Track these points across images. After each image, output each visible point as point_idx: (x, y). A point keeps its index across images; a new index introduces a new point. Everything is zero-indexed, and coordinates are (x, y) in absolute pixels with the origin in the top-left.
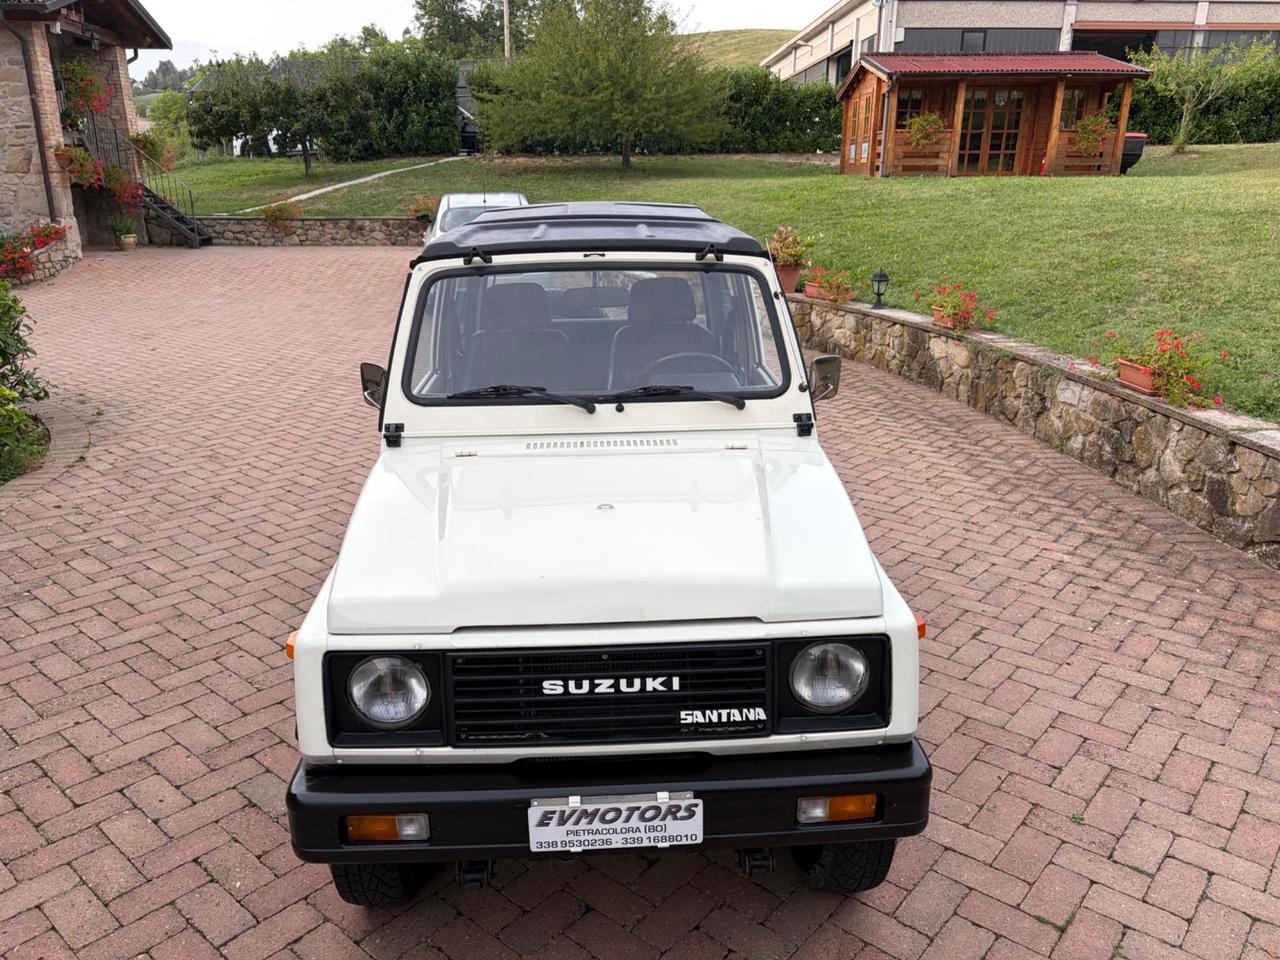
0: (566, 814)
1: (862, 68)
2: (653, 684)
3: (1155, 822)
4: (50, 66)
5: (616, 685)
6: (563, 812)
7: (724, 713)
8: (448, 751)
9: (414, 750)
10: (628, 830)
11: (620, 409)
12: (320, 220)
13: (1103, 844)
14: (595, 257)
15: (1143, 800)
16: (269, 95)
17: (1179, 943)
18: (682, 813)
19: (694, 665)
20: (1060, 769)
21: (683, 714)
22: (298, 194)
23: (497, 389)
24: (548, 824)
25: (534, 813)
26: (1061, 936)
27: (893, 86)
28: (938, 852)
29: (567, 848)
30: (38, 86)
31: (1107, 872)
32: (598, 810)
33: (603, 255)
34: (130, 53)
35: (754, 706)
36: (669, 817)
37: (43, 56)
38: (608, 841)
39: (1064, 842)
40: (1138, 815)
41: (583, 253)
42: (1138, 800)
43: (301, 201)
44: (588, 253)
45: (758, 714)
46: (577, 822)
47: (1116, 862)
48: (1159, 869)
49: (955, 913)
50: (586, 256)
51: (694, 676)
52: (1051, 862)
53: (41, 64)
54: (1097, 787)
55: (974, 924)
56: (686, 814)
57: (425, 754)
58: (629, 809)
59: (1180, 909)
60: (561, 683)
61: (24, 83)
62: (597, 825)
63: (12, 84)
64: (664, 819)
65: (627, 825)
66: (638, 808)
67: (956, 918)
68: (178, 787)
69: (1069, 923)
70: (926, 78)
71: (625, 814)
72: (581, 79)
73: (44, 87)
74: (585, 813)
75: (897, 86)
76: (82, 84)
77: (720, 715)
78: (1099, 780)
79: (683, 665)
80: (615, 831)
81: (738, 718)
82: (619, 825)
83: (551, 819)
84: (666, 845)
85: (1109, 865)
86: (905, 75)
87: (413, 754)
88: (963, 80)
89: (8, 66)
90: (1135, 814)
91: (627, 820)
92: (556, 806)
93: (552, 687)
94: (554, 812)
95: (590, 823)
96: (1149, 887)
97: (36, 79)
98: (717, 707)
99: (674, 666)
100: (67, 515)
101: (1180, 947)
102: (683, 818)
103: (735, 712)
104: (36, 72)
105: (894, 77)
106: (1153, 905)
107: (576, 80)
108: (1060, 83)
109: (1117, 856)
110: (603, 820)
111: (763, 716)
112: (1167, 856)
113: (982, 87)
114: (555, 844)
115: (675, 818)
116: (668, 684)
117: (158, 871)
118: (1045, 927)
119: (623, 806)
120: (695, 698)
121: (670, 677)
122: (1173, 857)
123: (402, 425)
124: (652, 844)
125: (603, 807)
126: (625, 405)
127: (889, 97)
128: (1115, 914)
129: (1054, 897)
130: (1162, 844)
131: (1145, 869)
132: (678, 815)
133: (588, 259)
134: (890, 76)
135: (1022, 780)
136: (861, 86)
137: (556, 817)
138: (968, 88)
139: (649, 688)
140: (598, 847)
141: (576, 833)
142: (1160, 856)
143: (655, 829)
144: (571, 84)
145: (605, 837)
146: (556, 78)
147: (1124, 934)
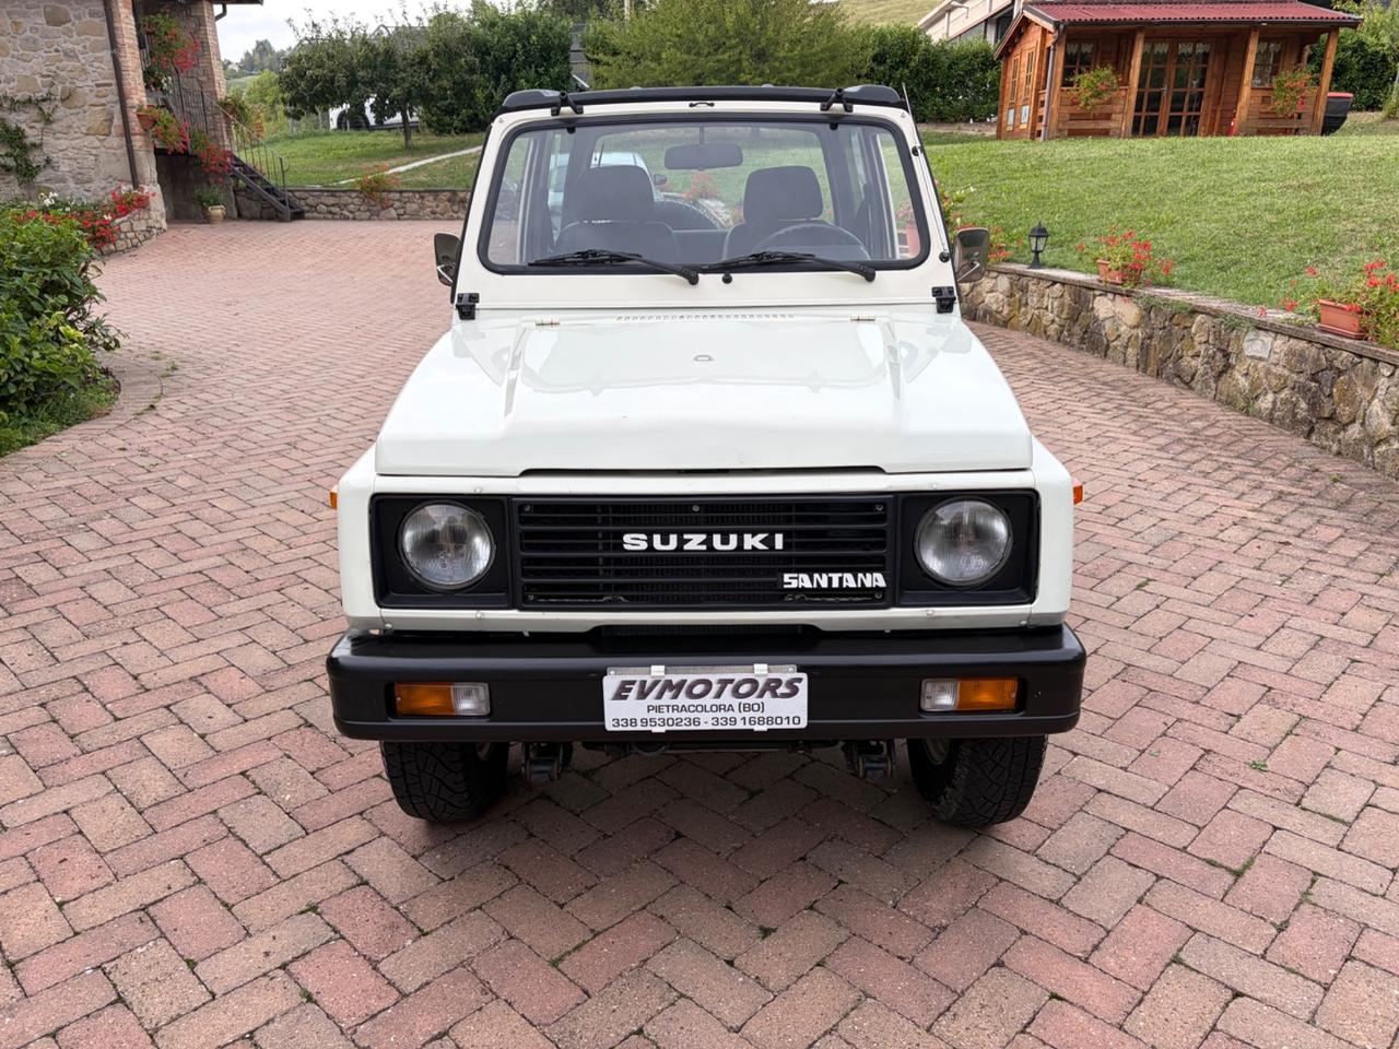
0: (648, 685)
1: (1024, 18)
2: (752, 542)
3: (1354, 772)
4: (132, 18)
5: (708, 542)
6: (644, 683)
7: (835, 577)
8: (514, 614)
9: (474, 612)
10: (719, 708)
11: (727, 280)
12: (419, 192)
13: (1289, 792)
14: (702, 107)
15: (1338, 749)
16: (367, 57)
17: (1381, 892)
18: (782, 690)
19: (800, 520)
20: (1239, 717)
21: (786, 577)
22: (397, 166)
23: (584, 255)
24: (625, 698)
25: (611, 683)
26: (1236, 881)
27: (1060, 37)
28: (1089, 794)
29: (648, 728)
30: (119, 40)
31: (1294, 819)
32: (684, 681)
33: (712, 105)
34: (218, 9)
35: (872, 571)
36: (768, 694)
37: (126, 7)
38: (696, 721)
39: (1241, 788)
40: (1332, 764)
41: (688, 103)
42: (1333, 750)
43: (399, 173)
44: (694, 102)
45: (876, 580)
46: (660, 696)
47: (1304, 809)
48: (1357, 818)
49: (1108, 853)
50: (691, 105)
51: (800, 533)
52: (1225, 807)
53: (122, 16)
54: (1283, 735)
55: (1130, 864)
56: (787, 691)
57: (486, 617)
58: (720, 681)
59: (1383, 858)
60: (644, 537)
61: (105, 38)
62: (683, 700)
63: (93, 38)
64: (761, 696)
65: (718, 702)
66: (731, 681)
67: (1108, 858)
68: (229, 706)
69: (1247, 866)
70: (1098, 28)
71: (715, 688)
72: (706, 36)
73: (126, 41)
74: (669, 685)
75: (1065, 36)
76: (166, 38)
77: (830, 580)
78: (1287, 728)
79: (789, 520)
80: (704, 708)
81: (852, 584)
82: (708, 700)
83: (630, 690)
84: (764, 728)
85: (1296, 812)
86: (1074, 23)
87: (474, 617)
88: (1140, 29)
89: (88, 18)
90: (1329, 763)
91: (718, 695)
92: (636, 675)
93: (634, 542)
94: (633, 683)
95: (675, 697)
96: (1345, 835)
97: (117, 32)
98: (827, 571)
99: (776, 521)
100: (132, 456)
101: (1383, 896)
102: (785, 696)
103: (848, 577)
104: (116, 25)
105: (1062, 27)
106: (1350, 853)
107: (700, 37)
108: (1253, 34)
109: (1306, 803)
110: (690, 694)
111: (882, 583)
112: (1367, 805)
113: (1163, 39)
114: (633, 722)
115: (775, 695)
116: (769, 542)
117: (202, 782)
118: (1217, 870)
119: (714, 678)
120: (800, 559)
121: (772, 534)
122: (1376, 807)
123: (478, 295)
124: (748, 727)
125: (691, 678)
126: (734, 276)
127: (1054, 50)
128: (1302, 859)
129: (1229, 840)
130: (1362, 793)
131: (1341, 816)
132: (779, 691)
133: (694, 109)
134: (1057, 25)
135: (1192, 726)
136: (1023, 41)
137: (635, 688)
138: (1147, 40)
139: (747, 546)
140: (684, 728)
141: (658, 709)
142: (1358, 806)
143: (750, 708)
144: (695, 41)
145: (692, 716)
146: (679, 36)
147: (1313, 881)
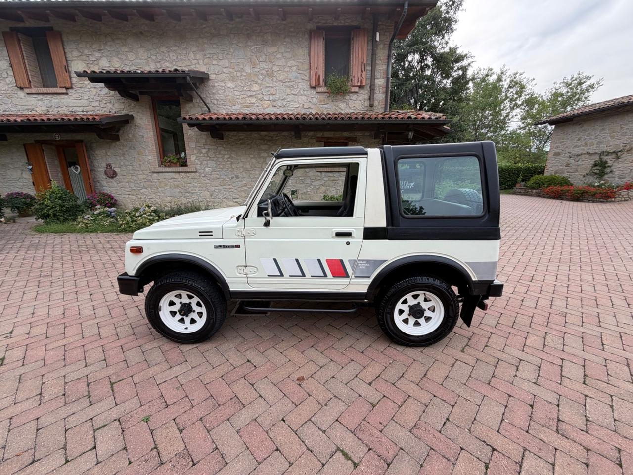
3: (113, 458)
13: (127, 421)
15: (130, 463)
20: (181, 432)
26: (111, 382)
31: (115, 413)
39: (141, 406)
40: (125, 451)
42: (132, 460)
47: (116, 420)
48: (94, 436)
49: (146, 360)
52: (137, 395)
54: (157, 443)
59: (73, 431)
69: (112, 387)
78: (159, 447)
85: (116, 416)
90: (126, 450)
96: (93, 425)
101: (65, 418)
106: (86, 421)
109: (117, 423)
112: (95, 448)
118: (118, 380)
122: (90, 450)
128: (99, 404)
129: (124, 390)
130: (102, 450)
131: (100, 431)
135: (185, 409)
142: (98, 443)
147: (90, 402)
